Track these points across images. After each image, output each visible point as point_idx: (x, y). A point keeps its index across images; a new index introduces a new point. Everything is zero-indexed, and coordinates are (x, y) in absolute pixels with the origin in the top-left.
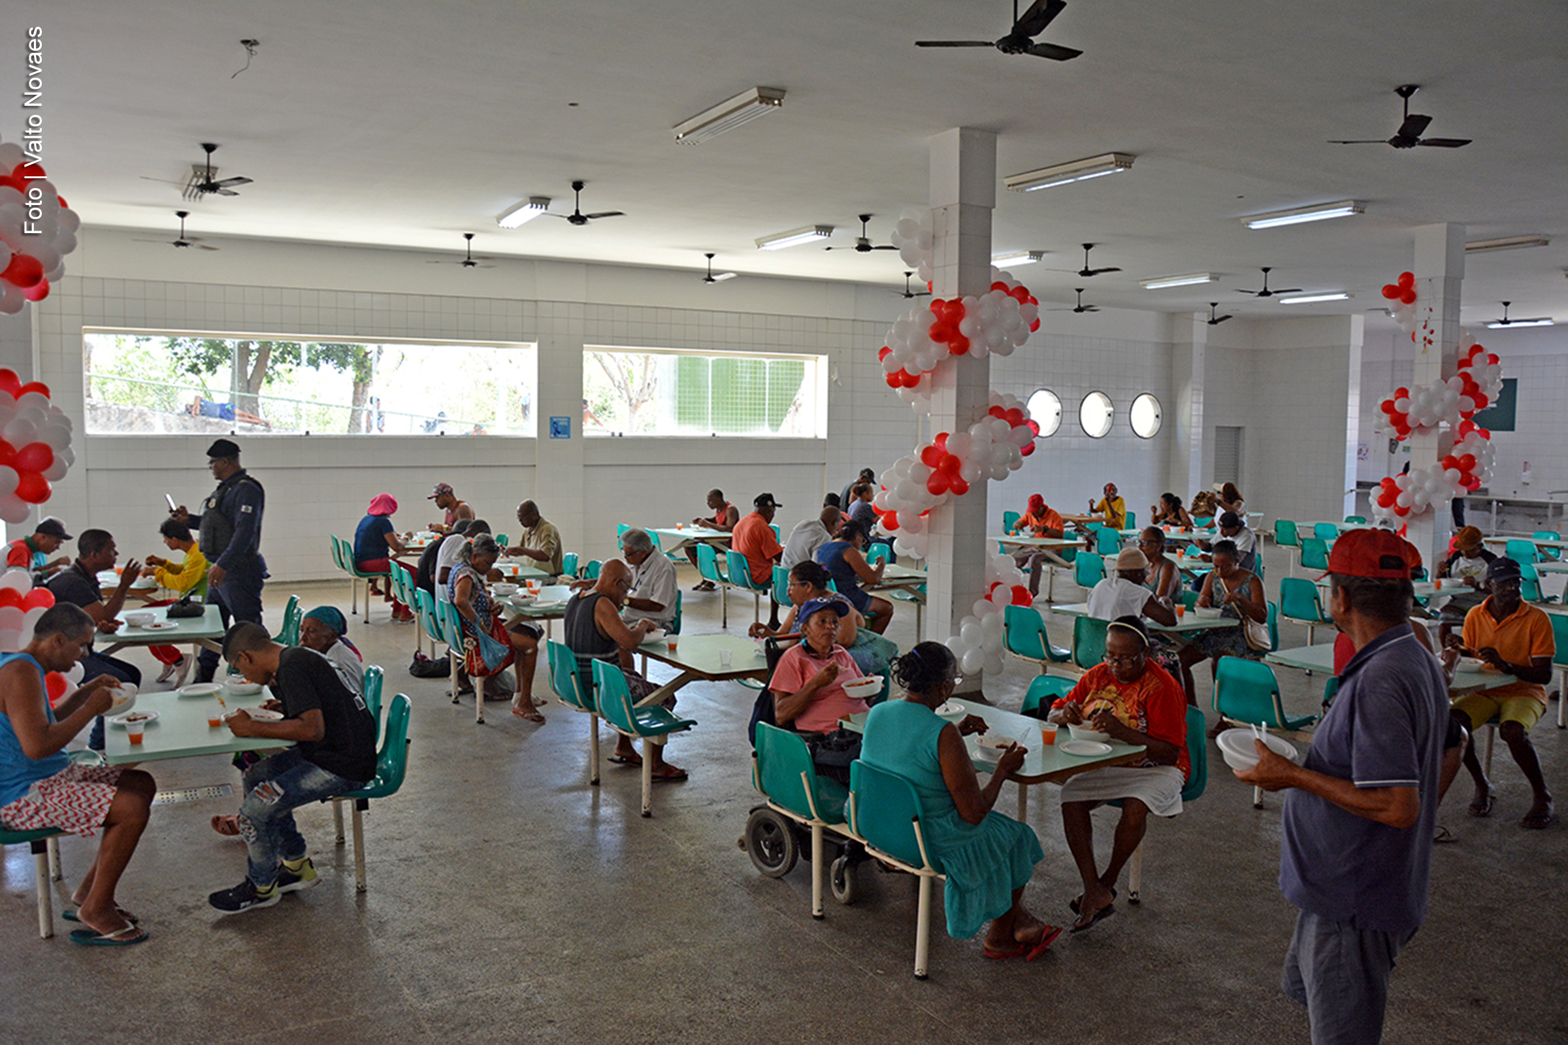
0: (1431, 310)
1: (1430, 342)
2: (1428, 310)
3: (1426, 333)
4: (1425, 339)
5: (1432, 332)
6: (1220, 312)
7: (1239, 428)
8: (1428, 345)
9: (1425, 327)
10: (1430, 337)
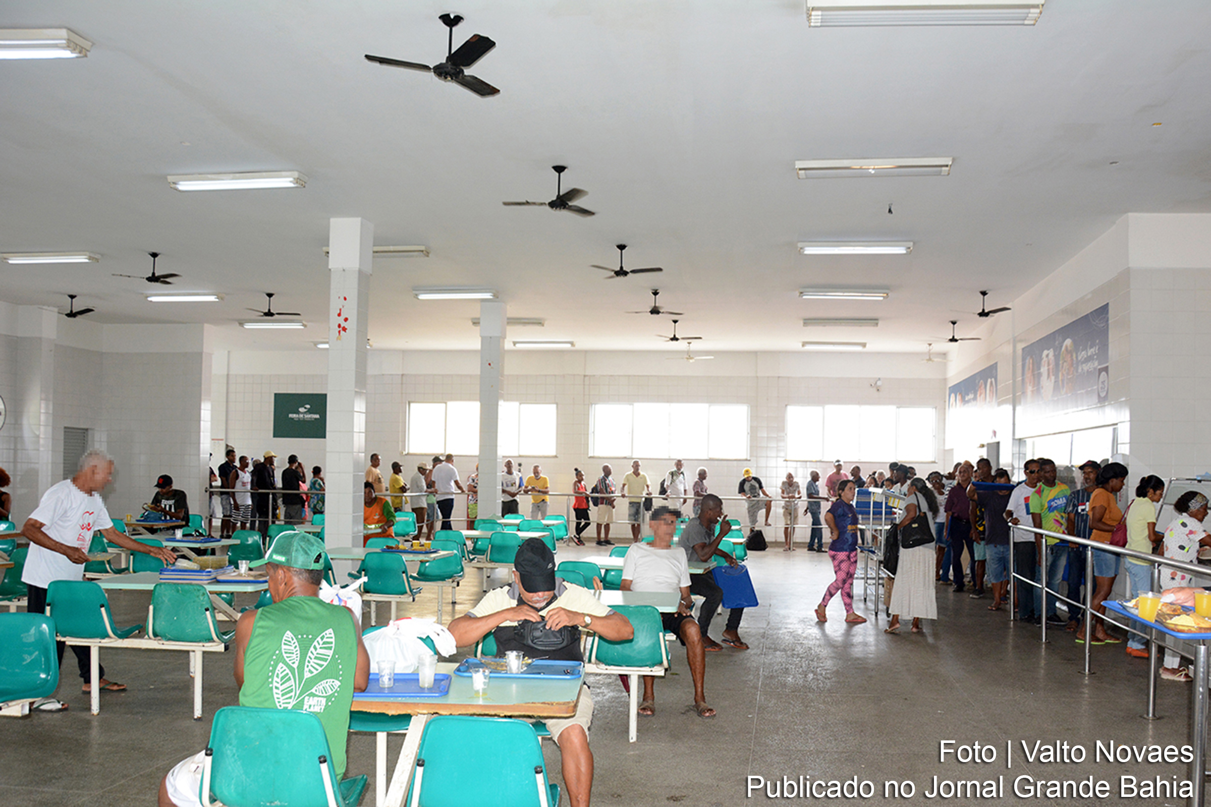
0: (345, 299)
1: (344, 329)
2: (342, 298)
3: (341, 320)
4: (339, 326)
5: (346, 320)
6: (78, 305)
7: (87, 430)
8: (342, 332)
9: (339, 315)
10: (343, 324)
